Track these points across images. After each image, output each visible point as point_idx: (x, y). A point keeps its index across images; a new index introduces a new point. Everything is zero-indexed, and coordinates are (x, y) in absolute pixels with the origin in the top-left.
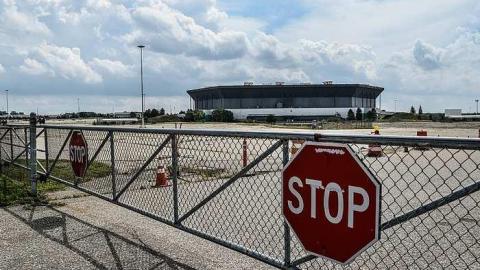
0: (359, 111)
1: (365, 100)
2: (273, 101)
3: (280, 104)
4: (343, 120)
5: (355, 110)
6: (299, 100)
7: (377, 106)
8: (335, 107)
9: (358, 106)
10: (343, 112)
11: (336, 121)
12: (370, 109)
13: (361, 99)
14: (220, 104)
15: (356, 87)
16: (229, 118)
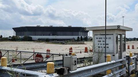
0: (81, 37)
1: (84, 33)
2: (49, 33)
3: (51, 34)
4: (75, 40)
5: (80, 37)
6: (59, 33)
7: (88, 35)
8: (72, 35)
9: (81, 35)
10: (76, 37)
11: (73, 41)
12: (86, 37)
13: (82, 33)
14: (27, 34)
15: (80, 28)
16: (30, 40)
